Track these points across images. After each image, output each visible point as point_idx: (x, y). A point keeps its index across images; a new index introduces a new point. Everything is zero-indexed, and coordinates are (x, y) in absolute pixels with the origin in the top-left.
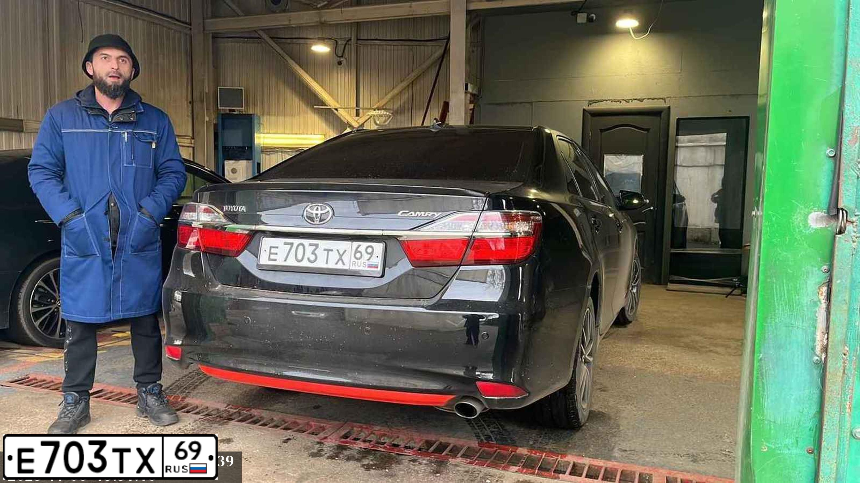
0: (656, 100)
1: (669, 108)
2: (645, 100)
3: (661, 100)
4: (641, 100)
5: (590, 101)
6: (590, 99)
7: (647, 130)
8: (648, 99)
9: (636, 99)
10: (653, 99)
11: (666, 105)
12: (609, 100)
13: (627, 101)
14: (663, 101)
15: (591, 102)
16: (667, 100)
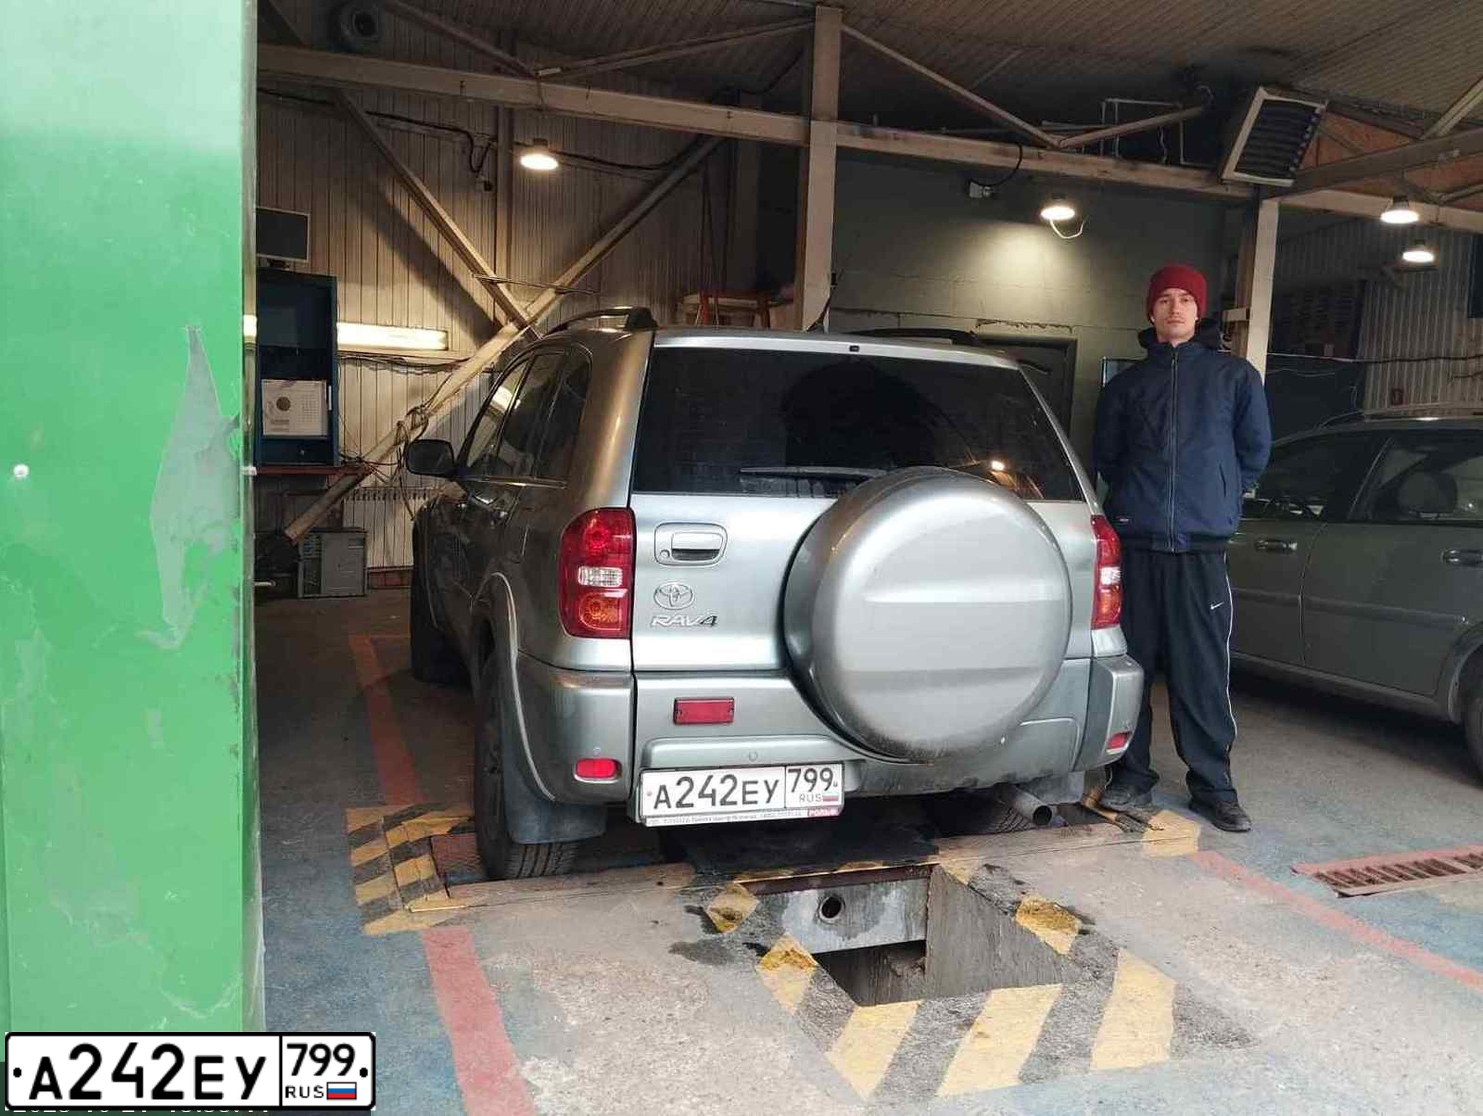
0: (1060, 328)
1: (1076, 341)
2: (1049, 328)
3: (1066, 328)
4: (1042, 326)
5: (979, 320)
6: (979, 317)
7: (1048, 370)
8: (1051, 325)
9: (1037, 324)
10: (1057, 326)
11: (1073, 337)
12: (1004, 321)
13: (1026, 326)
14: (1068, 330)
15: (981, 322)
16: (1074, 329)
